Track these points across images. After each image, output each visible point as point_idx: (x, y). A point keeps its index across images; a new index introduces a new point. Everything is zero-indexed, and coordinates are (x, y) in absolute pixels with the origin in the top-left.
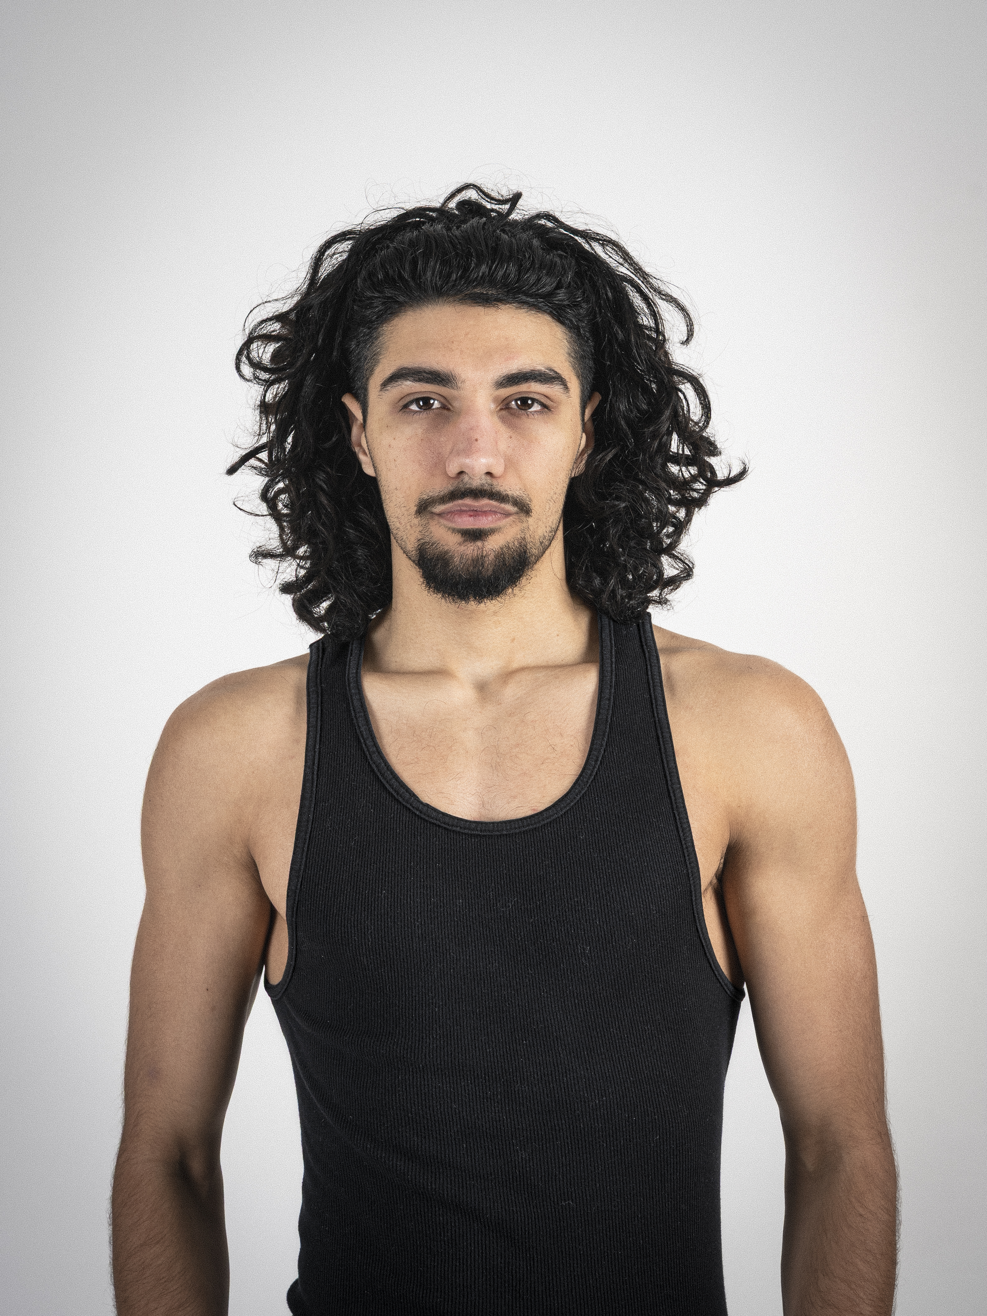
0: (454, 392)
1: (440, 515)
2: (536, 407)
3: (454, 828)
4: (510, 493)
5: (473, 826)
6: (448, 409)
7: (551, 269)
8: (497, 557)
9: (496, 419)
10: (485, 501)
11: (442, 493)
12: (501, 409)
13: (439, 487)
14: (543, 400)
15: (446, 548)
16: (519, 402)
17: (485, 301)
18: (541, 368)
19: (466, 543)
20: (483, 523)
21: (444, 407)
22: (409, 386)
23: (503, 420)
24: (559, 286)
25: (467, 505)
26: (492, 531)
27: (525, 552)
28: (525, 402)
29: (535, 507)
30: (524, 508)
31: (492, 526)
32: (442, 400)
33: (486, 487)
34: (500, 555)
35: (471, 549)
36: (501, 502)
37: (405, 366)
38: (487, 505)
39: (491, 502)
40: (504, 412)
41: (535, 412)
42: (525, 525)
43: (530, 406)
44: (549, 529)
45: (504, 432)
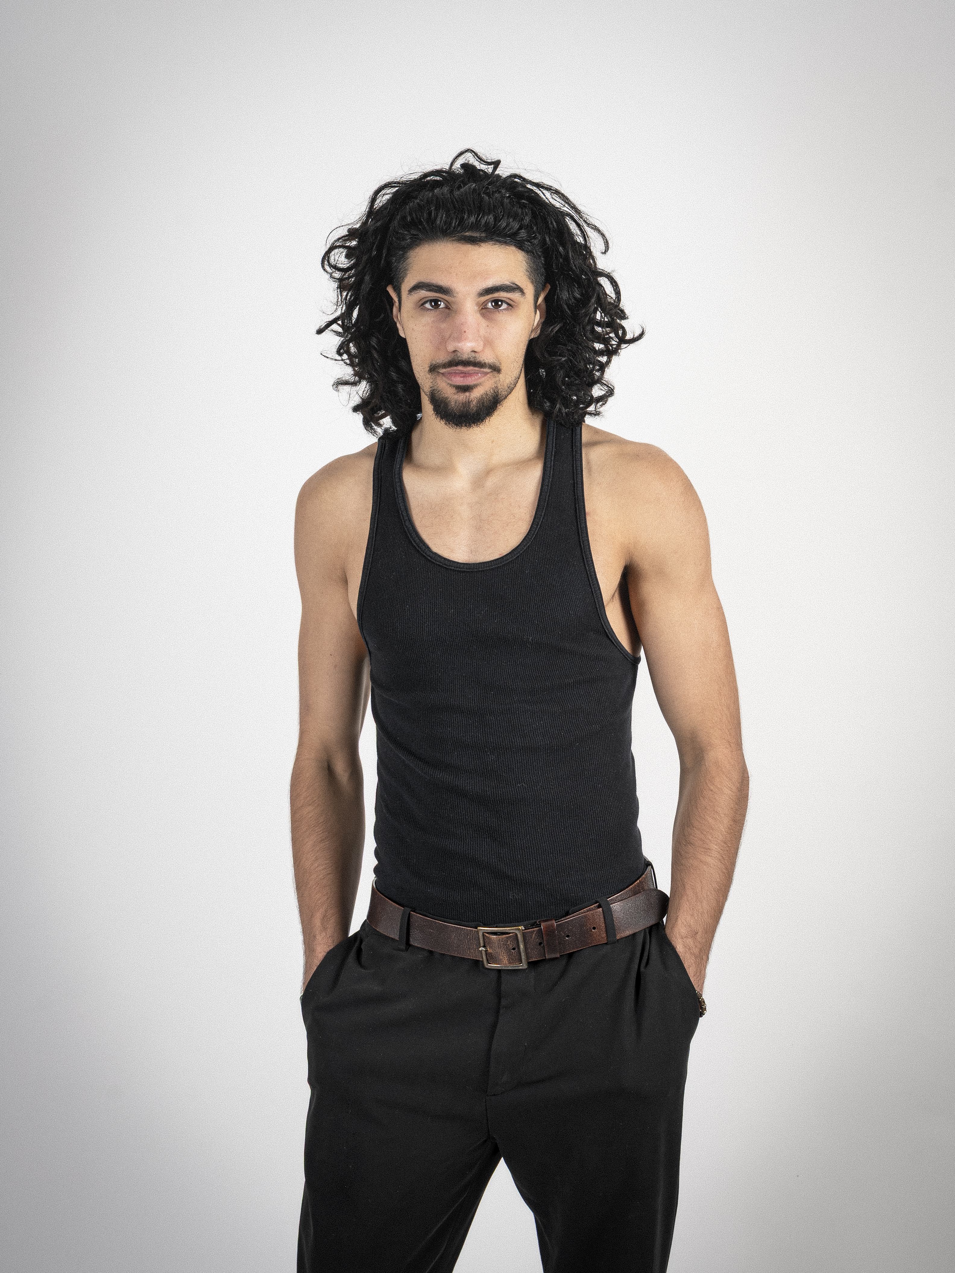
0: (453, 299)
1: (443, 374)
2: (504, 306)
3: (451, 567)
4: (486, 361)
5: (462, 566)
6: (449, 309)
7: (515, 217)
8: (478, 402)
9: (479, 315)
10: (471, 368)
11: (444, 362)
12: (482, 309)
13: (442, 358)
14: (508, 301)
15: (447, 396)
16: (493, 304)
17: (473, 241)
18: (508, 283)
19: (459, 393)
20: (469, 381)
21: (447, 307)
22: (424, 293)
23: (483, 315)
24: (521, 228)
25: (459, 370)
26: (475, 386)
27: (497, 396)
28: (497, 303)
29: (504, 368)
30: (496, 369)
31: (475, 383)
32: (445, 302)
33: (472, 359)
34: (481, 401)
35: (461, 397)
36: (481, 368)
37: (423, 281)
38: (472, 370)
39: (475, 367)
40: (484, 311)
41: (504, 309)
42: (497, 379)
43: (500, 306)
44: (513, 379)
45: (483, 322)
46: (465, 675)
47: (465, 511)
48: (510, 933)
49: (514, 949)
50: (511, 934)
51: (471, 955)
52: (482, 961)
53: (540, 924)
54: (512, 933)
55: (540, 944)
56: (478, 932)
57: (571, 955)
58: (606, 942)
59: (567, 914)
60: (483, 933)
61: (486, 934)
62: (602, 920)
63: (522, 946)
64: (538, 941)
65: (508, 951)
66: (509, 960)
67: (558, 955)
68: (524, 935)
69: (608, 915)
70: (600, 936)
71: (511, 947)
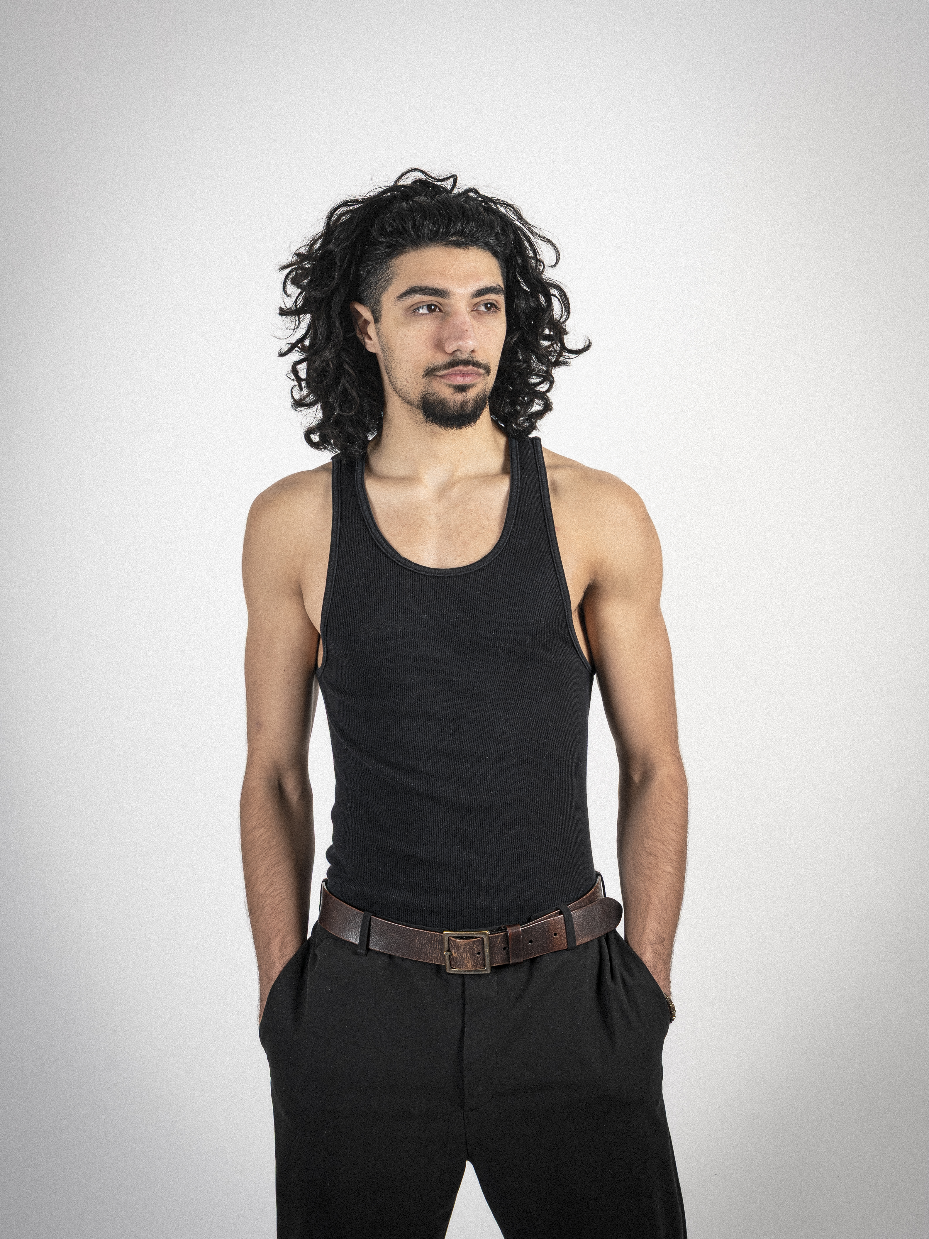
0: (448, 301)
1: (441, 377)
2: (493, 308)
3: (422, 573)
5: (433, 571)
8: (474, 402)
9: (470, 317)
10: (470, 367)
11: (442, 364)
12: (472, 311)
14: (495, 303)
15: (443, 397)
16: (484, 306)
17: (460, 245)
18: (495, 285)
19: (456, 394)
21: (442, 310)
22: (418, 298)
23: (474, 317)
25: (459, 370)
30: (488, 371)
31: (471, 383)
33: (470, 359)
34: (476, 401)
35: (459, 397)
37: (416, 285)
38: (471, 369)
39: (474, 368)
40: (474, 313)
41: (492, 312)
42: (486, 381)
45: (475, 325)
46: (438, 681)
47: (432, 520)
48: (476, 938)
49: (479, 953)
50: (478, 939)
51: (433, 959)
52: (445, 966)
53: (506, 929)
54: (479, 937)
55: (504, 949)
56: (442, 937)
57: (533, 961)
58: (566, 948)
59: (529, 920)
60: (449, 937)
61: (453, 939)
62: (563, 926)
63: (487, 951)
64: (503, 945)
65: (473, 955)
66: (473, 965)
67: (522, 960)
68: (490, 940)
69: (568, 921)
70: (562, 942)
71: (476, 951)
